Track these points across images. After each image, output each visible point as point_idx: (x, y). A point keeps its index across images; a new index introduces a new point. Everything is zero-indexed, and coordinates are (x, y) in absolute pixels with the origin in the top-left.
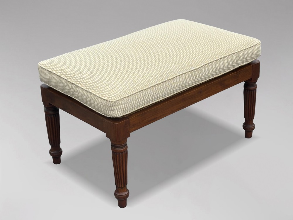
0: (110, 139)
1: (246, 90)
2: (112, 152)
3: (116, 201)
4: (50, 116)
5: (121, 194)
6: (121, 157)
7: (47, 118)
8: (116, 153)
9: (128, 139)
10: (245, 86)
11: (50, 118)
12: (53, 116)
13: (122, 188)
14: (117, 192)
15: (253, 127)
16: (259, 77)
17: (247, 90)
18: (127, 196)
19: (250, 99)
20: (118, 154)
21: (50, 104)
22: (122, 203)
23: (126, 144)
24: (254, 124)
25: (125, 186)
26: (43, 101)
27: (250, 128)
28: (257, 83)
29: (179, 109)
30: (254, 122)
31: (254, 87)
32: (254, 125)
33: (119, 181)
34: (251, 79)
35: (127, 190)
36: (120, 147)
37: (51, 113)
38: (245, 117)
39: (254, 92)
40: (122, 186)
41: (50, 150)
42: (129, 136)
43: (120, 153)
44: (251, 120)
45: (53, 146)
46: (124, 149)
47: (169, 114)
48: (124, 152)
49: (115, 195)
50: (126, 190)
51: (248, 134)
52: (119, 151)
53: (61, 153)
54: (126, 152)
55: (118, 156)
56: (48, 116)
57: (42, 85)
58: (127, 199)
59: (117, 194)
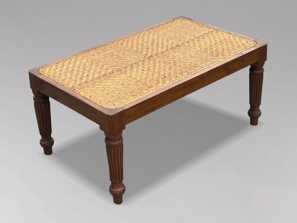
0: (104, 132)
1: (252, 75)
2: (107, 145)
3: (111, 197)
4: (39, 104)
5: (116, 190)
6: (116, 151)
7: (37, 106)
8: (110, 147)
9: (123, 131)
10: (251, 70)
11: (39, 106)
12: (42, 104)
13: (117, 184)
14: (112, 187)
15: (259, 114)
16: (266, 60)
17: (254, 74)
18: (123, 192)
19: (256, 84)
20: (112, 147)
21: (39, 92)
22: (118, 200)
23: (122, 137)
24: (260, 110)
25: (121, 181)
26: (31, 88)
27: (256, 115)
28: (264, 67)
29: (179, 97)
30: (260, 109)
31: (261, 71)
32: (260, 112)
33: (114, 177)
34: (258, 62)
35: (123, 186)
36: (115, 140)
37: (41, 101)
38: (251, 103)
39: (260, 77)
40: (117, 182)
41: (41, 141)
42: (124, 128)
43: (114, 147)
44: (257, 106)
45: (44, 136)
46: (120, 142)
47: (169, 103)
48: (120, 145)
49: (110, 191)
50: (121, 185)
51: (254, 121)
52: (114, 144)
53: (52, 143)
54: (121, 145)
55: (112, 149)
56: (37, 104)
57: (30, 70)
58: (124, 195)
59: (112, 190)
